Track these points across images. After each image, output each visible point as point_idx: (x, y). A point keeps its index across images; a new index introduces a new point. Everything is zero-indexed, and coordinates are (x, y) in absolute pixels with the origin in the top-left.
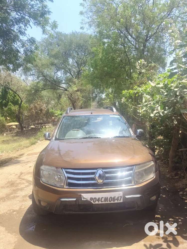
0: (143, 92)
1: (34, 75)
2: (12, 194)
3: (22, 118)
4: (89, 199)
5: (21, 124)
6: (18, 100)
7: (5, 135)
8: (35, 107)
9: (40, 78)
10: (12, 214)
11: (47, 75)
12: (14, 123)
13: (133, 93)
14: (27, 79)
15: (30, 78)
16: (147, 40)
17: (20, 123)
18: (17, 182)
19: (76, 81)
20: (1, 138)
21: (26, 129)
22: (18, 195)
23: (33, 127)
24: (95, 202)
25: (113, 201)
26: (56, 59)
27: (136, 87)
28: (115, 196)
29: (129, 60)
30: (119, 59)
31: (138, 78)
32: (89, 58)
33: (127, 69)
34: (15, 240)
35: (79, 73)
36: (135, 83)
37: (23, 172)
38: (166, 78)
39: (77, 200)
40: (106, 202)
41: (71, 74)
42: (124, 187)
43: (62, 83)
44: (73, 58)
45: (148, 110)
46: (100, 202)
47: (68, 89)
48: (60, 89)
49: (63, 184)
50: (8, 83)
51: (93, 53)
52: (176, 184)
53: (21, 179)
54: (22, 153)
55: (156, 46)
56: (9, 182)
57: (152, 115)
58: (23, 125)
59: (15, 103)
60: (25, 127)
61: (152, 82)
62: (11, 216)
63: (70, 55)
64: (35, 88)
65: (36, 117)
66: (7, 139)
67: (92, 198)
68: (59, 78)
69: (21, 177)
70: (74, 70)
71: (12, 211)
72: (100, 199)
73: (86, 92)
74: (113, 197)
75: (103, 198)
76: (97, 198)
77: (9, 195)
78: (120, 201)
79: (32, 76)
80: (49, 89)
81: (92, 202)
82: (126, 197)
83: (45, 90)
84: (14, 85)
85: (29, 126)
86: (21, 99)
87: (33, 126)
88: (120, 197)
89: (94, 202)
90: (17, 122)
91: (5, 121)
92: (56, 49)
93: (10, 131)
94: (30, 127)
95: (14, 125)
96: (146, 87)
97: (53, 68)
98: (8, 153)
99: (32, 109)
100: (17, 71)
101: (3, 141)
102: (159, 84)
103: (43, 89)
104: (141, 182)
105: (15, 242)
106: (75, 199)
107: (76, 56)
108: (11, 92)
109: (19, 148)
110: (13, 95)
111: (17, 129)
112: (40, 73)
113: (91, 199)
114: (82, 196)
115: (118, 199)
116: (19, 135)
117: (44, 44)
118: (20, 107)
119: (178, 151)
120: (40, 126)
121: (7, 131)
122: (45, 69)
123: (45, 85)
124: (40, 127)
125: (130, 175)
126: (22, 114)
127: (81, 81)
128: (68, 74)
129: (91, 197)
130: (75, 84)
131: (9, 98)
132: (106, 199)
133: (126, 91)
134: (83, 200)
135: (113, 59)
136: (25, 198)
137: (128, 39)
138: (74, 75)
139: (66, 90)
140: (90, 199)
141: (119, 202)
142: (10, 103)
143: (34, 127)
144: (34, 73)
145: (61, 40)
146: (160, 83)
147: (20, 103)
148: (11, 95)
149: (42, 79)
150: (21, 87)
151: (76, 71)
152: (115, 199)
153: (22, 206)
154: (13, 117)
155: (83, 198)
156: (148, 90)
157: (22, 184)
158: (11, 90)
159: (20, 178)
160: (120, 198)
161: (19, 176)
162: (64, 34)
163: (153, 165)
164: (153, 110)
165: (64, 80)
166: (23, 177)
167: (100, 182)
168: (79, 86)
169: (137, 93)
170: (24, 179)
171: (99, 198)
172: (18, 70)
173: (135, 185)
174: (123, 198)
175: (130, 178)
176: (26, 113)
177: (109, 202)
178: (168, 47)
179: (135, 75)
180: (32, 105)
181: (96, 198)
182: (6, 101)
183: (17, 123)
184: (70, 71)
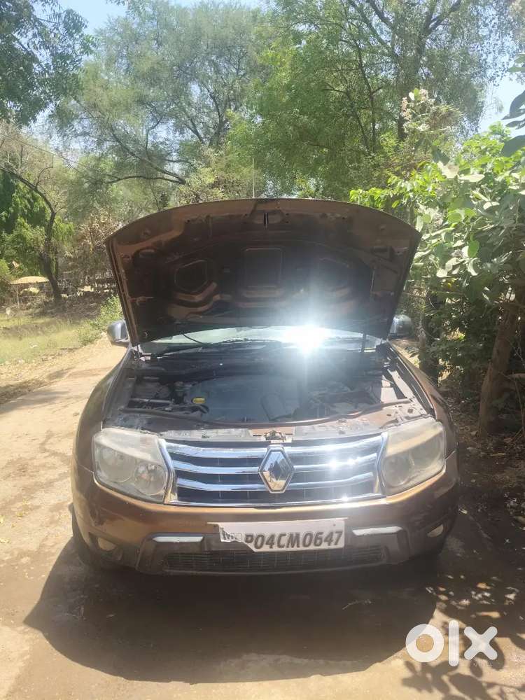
0: (414, 196)
1: (88, 134)
2: (19, 498)
3: (57, 263)
4: (241, 539)
5: (53, 283)
6: (43, 210)
7: (8, 312)
8: (93, 231)
9: (107, 145)
10: (17, 565)
11: (126, 135)
12: (34, 277)
13: (382, 197)
14: (66, 147)
15: (77, 145)
16: (427, 31)
17: (50, 277)
18: (36, 463)
19: (211, 156)
20: (2, 319)
21: (68, 295)
22: (36, 502)
23: (88, 289)
24: (261, 547)
25: (316, 545)
26: (152, 85)
27: (393, 179)
28: (320, 530)
29: (371, 94)
30: (342, 88)
31: (396, 148)
32: (251, 84)
33: (363, 120)
34: (22, 647)
35: (221, 127)
36: (388, 166)
37: (55, 429)
38: (487, 153)
39: (205, 541)
40: (293, 547)
41: (198, 134)
42: (347, 503)
43: (169, 160)
44: (202, 84)
45: (432, 258)
46: (275, 549)
47: (187, 180)
48: (163, 179)
49: (162, 492)
50: (13, 159)
51: (263, 67)
52: (498, 476)
53: (47, 454)
54: (56, 369)
55: (456, 49)
56: (12, 461)
57: (441, 274)
58: (59, 284)
59: (36, 219)
60: (65, 291)
61: (446, 167)
62: (14, 569)
63: (194, 76)
64: (90, 174)
65: (96, 261)
66: (16, 322)
67: (252, 536)
68: (162, 143)
69: (47, 447)
70: (206, 119)
71: (16, 553)
72: (276, 540)
73: (240, 188)
74: (314, 533)
75: (284, 535)
76: (267, 536)
77: (12, 502)
78: (336, 544)
79: (81, 138)
80: (130, 177)
81: (251, 546)
82: (353, 535)
83: (119, 179)
84: (31, 164)
85: (77, 285)
86: (51, 209)
87: (90, 287)
88: (337, 532)
89: (256, 547)
90: (43, 275)
91: (8, 273)
92: (153, 55)
93: (25, 301)
94: (80, 291)
95: (33, 285)
96: (426, 178)
97: (145, 113)
98: (18, 365)
99: (83, 237)
100: (32, 123)
101: (5, 328)
102: (466, 172)
103: (116, 179)
104: (401, 488)
105: (22, 656)
106: (198, 539)
107: (210, 78)
108: (21, 185)
109: (47, 352)
110: (28, 196)
111: (43, 297)
112: (106, 129)
113: (249, 538)
114: (221, 531)
115: (329, 539)
116: (49, 311)
117: (117, 38)
118: (49, 231)
119: (509, 377)
120: (108, 288)
121: (15, 302)
122: (119, 118)
123: (120, 166)
124: (108, 290)
125: (369, 467)
126: (56, 253)
127: (227, 154)
128: (189, 134)
129: (249, 533)
130: (208, 165)
131: (16, 204)
132: (294, 539)
133: (361, 191)
134: (222, 540)
135: (324, 88)
136: (58, 514)
137: (370, 25)
138: (205, 135)
139: (182, 182)
140: (244, 537)
141: (333, 546)
142: (20, 220)
143: (93, 290)
144: (87, 130)
145: (167, 26)
146: (469, 169)
147: (48, 219)
148: (23, 197)
149: (112, 147)
150: (52, 171)
151: (210, 124)
152: (321, 539)
153: (46, 539)
154: (31, 260)
155: (224, 535)
156: (430, 188)
157: (50, 468)
158: (22, 180)
159: (45, 450)
160: (335, 536)
161: (43, 444)
162: (175, 7)
163: (440, 434)
164: (447, 257)
165: (176, 151)
166: (53, 448)
167: (276, 488)
168: (222, 169)
169: (396, 198)
170: (55, 454)
171: (272, 537)
172: (35, 120)
173: (383, 497)
174: (346, 534)
175: (370, 474)
176: (68, 250)
177: (302, 548)
178: (493, 53)
179: (389, 140)
180: (85, 226)
181: (263, 537)
182: (8, 212)
183: (42, 279)
184: (193, 124)
